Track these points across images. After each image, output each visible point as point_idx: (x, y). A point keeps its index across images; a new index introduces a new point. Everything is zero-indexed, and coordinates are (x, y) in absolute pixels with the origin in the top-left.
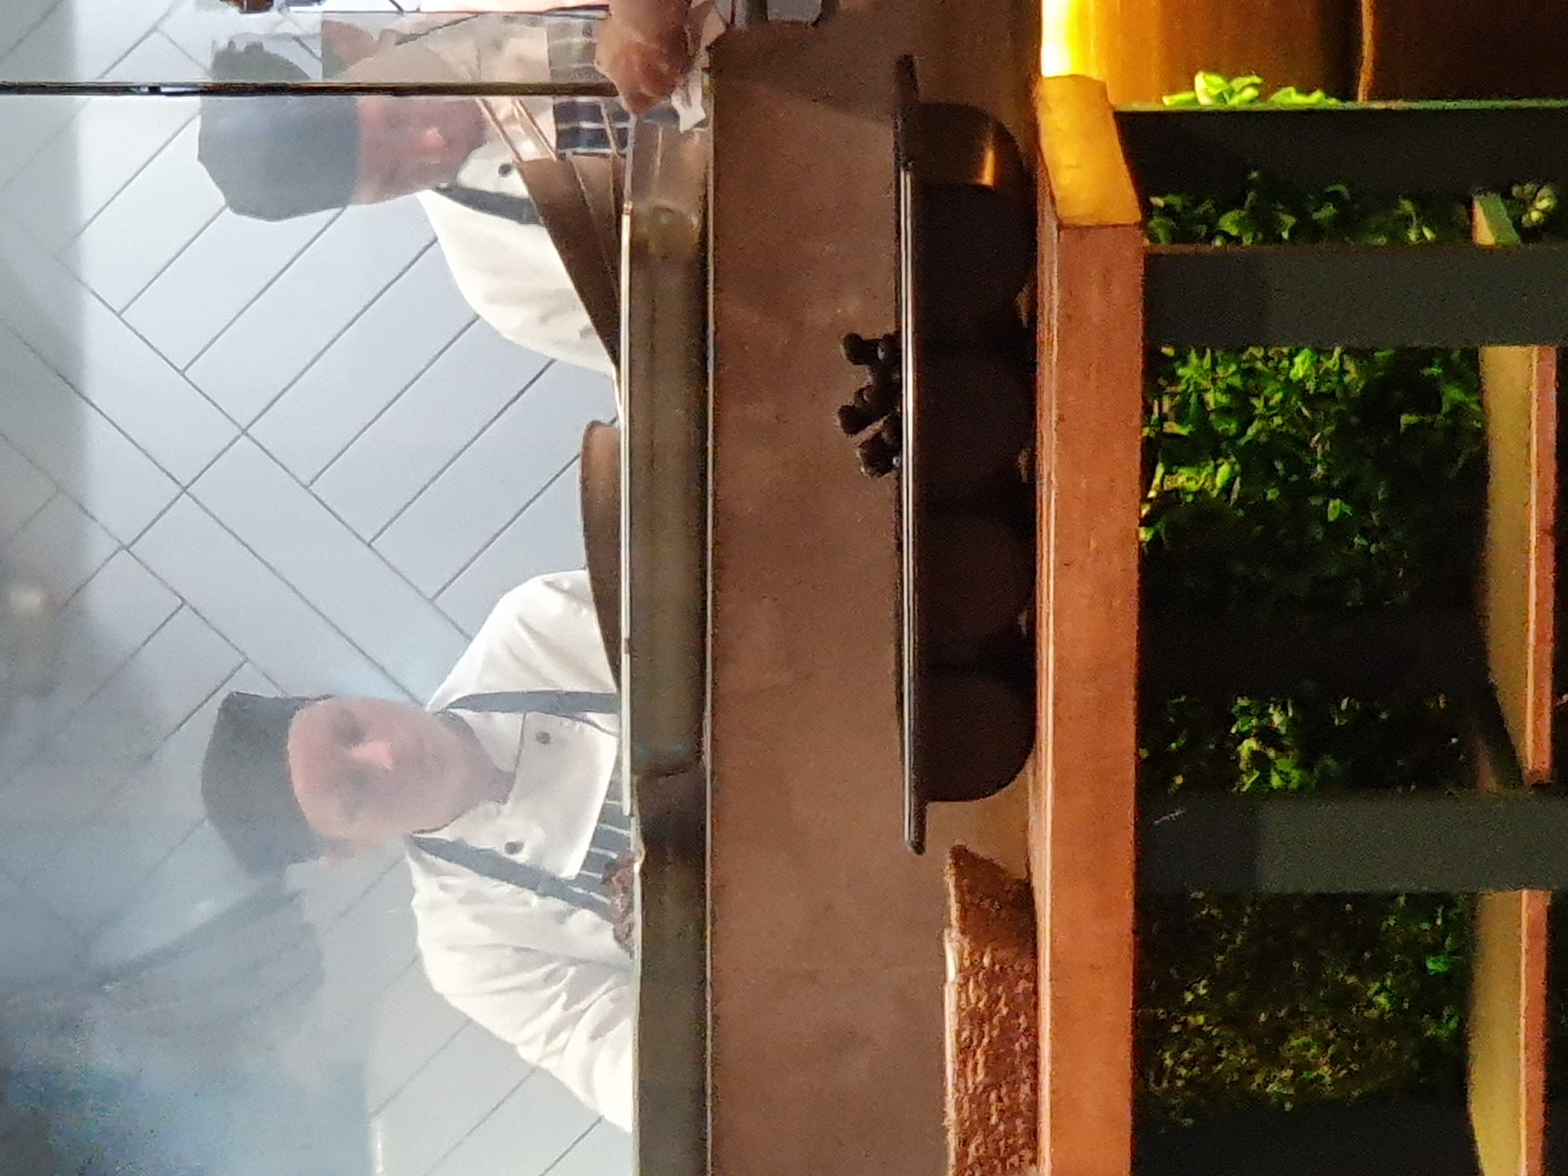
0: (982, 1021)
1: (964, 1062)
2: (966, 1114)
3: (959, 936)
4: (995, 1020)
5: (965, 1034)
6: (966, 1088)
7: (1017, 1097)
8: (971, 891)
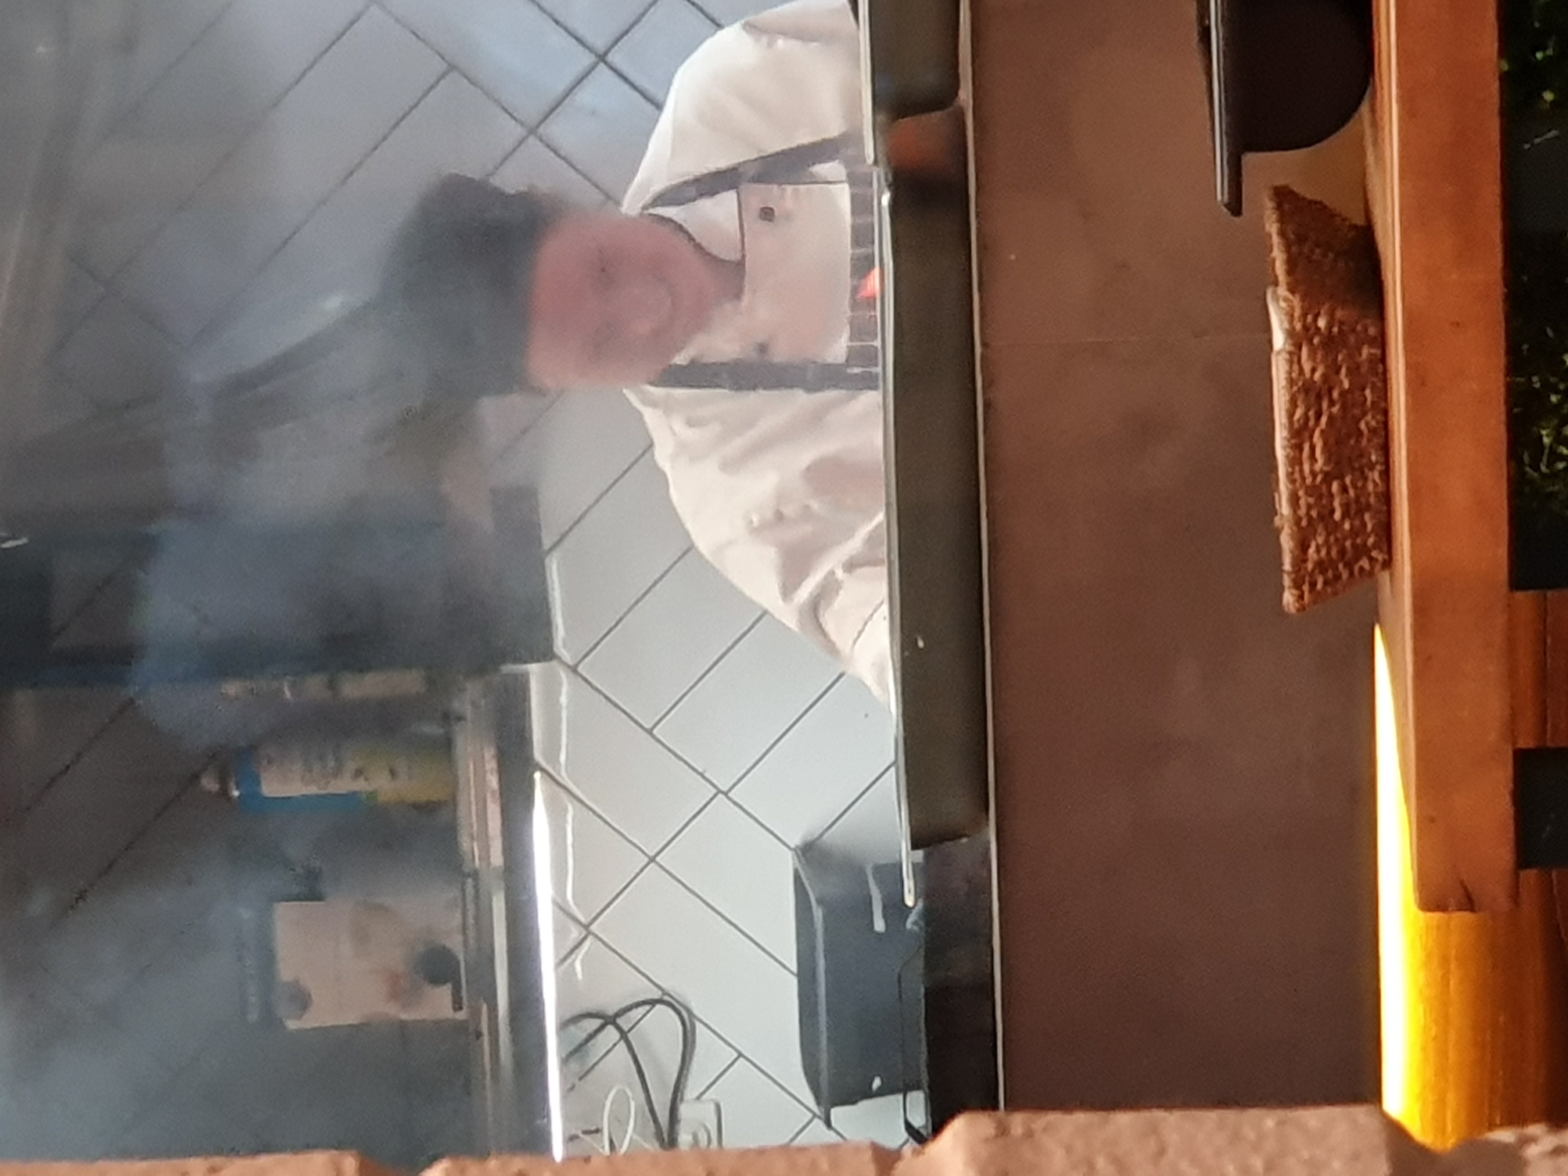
0: (1319, 397)
1: (1299, 448)
2: (1302, 512)
3: (1287, 294)
4: (1335, 394)
5: (1299, 413)
6: (1303, 479)
7: (1364, 486)
8: (1301, 239)
